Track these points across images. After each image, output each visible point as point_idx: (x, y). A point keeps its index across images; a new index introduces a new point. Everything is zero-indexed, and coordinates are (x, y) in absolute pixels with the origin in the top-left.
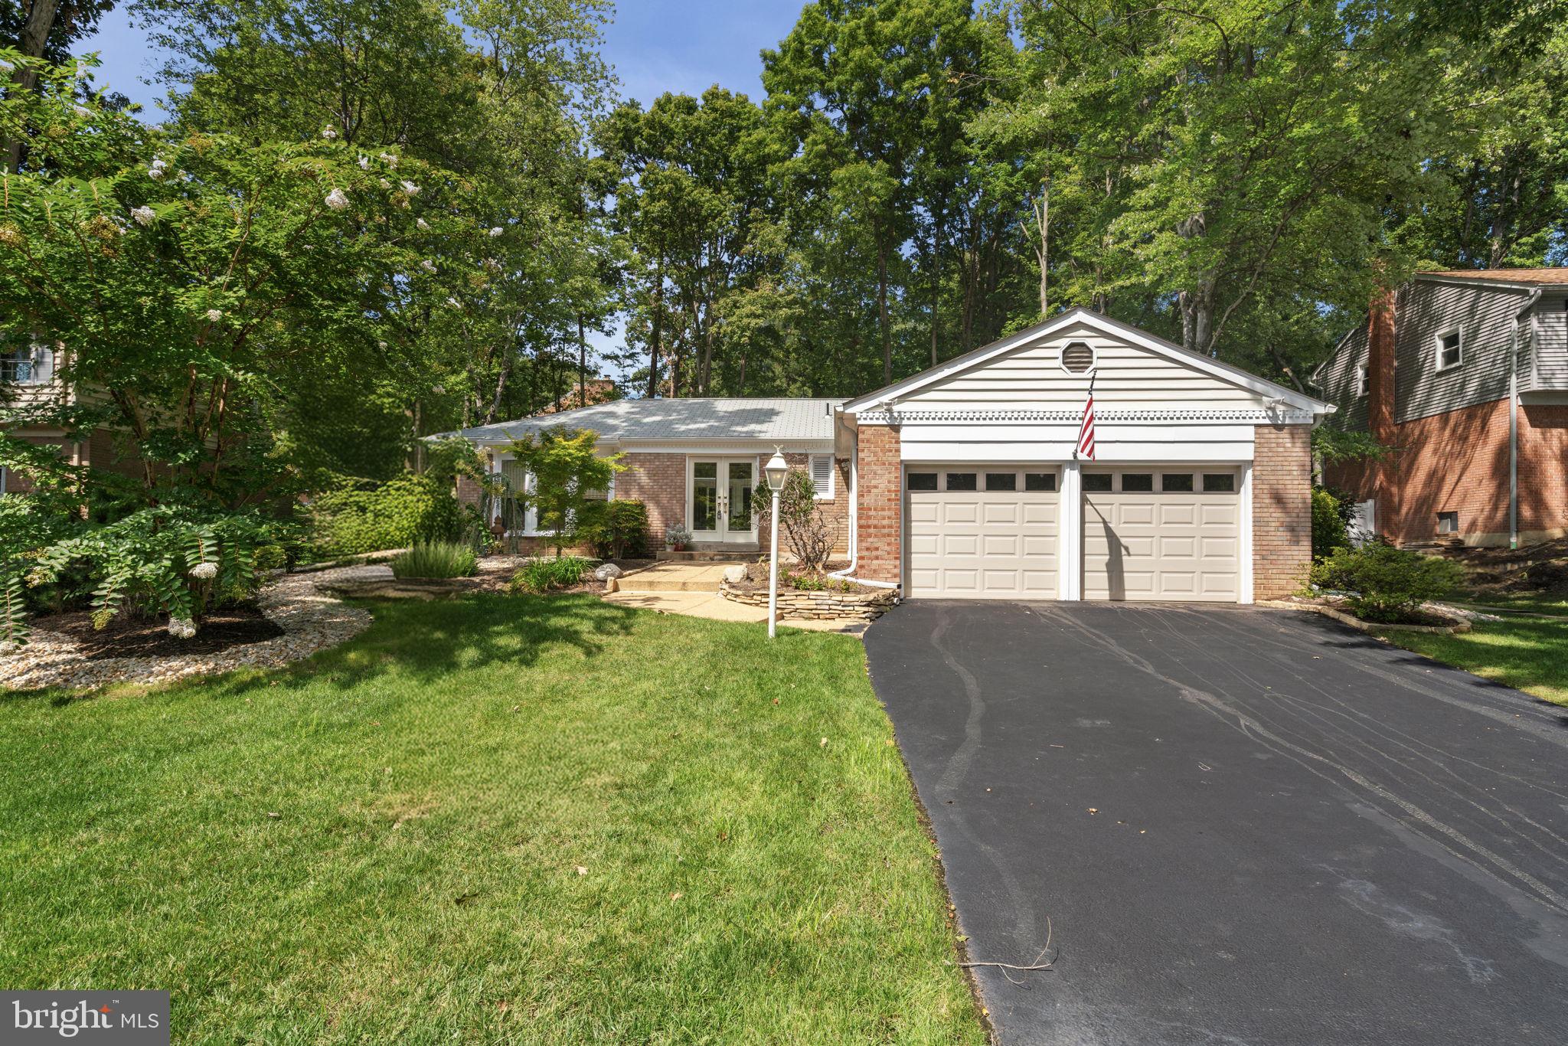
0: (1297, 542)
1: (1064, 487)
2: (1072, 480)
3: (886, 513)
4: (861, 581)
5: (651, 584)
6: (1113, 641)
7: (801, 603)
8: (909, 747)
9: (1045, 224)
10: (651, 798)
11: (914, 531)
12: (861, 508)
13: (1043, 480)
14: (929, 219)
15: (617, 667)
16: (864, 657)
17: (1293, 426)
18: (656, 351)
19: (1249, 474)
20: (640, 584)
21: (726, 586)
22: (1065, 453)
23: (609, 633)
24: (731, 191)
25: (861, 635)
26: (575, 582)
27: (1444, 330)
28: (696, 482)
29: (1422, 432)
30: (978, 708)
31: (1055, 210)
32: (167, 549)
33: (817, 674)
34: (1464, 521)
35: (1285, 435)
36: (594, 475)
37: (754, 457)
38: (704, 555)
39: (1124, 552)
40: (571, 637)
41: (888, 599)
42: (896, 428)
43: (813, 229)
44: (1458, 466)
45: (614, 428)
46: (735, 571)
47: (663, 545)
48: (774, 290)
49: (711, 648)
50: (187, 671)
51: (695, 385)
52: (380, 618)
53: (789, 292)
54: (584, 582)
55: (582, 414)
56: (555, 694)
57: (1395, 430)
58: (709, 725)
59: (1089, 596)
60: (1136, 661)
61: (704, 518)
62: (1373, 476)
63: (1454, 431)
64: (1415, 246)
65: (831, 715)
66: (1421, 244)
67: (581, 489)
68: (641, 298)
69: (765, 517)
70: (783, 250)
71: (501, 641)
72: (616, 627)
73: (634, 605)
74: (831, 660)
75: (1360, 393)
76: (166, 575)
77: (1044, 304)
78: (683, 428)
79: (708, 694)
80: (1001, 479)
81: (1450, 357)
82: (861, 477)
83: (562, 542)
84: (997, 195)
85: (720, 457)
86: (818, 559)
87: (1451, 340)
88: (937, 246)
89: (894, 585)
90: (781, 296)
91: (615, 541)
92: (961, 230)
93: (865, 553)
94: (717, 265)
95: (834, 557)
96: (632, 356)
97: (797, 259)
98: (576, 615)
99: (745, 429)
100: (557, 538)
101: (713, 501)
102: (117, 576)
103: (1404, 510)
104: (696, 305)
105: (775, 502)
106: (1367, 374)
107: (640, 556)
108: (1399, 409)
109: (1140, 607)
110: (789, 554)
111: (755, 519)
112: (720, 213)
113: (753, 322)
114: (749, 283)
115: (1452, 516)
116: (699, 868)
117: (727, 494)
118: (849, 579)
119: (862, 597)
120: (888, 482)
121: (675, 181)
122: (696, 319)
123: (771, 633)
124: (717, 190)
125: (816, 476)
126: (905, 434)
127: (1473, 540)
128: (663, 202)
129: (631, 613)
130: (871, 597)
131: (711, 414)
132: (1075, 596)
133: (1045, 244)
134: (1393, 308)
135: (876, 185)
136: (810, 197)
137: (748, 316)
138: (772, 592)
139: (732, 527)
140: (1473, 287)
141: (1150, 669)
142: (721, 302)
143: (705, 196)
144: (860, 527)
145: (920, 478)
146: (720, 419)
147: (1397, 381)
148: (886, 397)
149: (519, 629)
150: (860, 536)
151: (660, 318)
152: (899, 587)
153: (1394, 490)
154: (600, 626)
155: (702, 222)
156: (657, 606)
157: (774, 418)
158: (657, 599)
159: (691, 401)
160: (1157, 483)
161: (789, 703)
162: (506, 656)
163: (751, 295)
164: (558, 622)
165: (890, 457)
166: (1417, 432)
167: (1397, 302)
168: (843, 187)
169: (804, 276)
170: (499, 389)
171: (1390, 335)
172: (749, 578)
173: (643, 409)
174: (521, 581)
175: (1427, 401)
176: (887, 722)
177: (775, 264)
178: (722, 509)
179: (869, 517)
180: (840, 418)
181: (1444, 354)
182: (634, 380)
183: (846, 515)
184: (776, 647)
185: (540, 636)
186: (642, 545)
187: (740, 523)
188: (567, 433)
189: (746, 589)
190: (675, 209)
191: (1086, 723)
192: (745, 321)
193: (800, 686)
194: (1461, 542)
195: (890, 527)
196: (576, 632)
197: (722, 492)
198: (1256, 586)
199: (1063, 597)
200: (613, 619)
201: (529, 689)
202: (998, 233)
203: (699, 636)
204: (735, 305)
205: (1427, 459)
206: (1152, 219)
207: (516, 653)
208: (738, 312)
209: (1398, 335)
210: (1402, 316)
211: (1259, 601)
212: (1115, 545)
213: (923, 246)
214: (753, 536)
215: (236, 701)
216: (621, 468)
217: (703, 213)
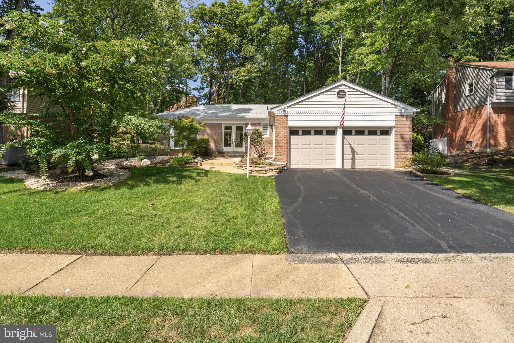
0: (408, 151)
1: (338, 134)
2: (340, 132)
3: (283, 142)
4: (275, 162)
5: (212, 163)
6: (346, 179)
7: (257, 169)
8: (282, 202)
9: (341, 46)
10: (217, 211)
11: (292, 147)
12: (276, 140)
13: (331, 132)
14: (303, 43)
15: (204, 185)
16: (274, 183)
17: (407, 115)
18: (211, 88)
19: (394, 130)
20: (208, 164)
21: (235, 164)
22: (338, 124)
23: (201, 176)
24: (237, 33)
25: (274, 177)
26: (188, 163)
27: (469, 82)
28: (225, 132)
29: (462, 115)
30: (303, 194)
31: (344, 41)
32: (84, 152)
33: (260, 187)
34: (474, 144)
35: (404, 118)
36: (193, 130)
37: (244, 124)
38: (228, 155)
39: (356, 153)
40: (191, 178)
41: (283, 167)
42: (286, 116)
43: (264, 46)
44: (472, 126)
45: (199, 115)
46: (238, 160)
47: (215, 152)
48: (251, 67)
49: (230, 180)
50: (86, 185)
51: (224, 98)
52: (132, 173)
53: (256, 68)
54: (191, 163)
55: (188, 110)
56: (188, 191)
57: (454, 114)
58: (230, 198)
59: (345, 167)
60: (351, 184)
61: (228, 144)
62: (447, 129)
63: (471, 115)
64: (469, 51)
65: (262, 196)
66: (471, 50)
67: (189, 134)
68: (206, 70)
69: (246, 143)
70: (254, 54)
71: (171, 179)
72: (203, 175)
73: (208, 169)
74: (264, 183)
75: (444, 102)
76: (85, 159)
77: (340, 72)
78: (221, 114)
79: (230, 191)
80: (318, 131)
81: (471, 91)
82: (276, 131)
83: (184, 151)
84: (325, 36)
85: (233, 124)
86: (263, 156)
87: (471, 85)
88: (306, 52)
89: (285, 164)
90: (253, 69)
91: (200, 150)
92: (314, 46)
93: (277, 154)
94: (232, 58)
95: (268, 156)
96: (203, 88)
97: (259, 57)
98: (191, 172)
99: (241, 115)
100: (183, 150)
101: (230, 138)
102: (73, 159)
103: (457, 140)
104: (225, 72)
105: (249, 139)
106: (446, 96)
107: (207, 155)
108: (455, 107)
109: (359, 170)
110: (254, 155)
111: (244, 144)
112: (233, 42)
113: (244, 78)
114: (243, 65)
115: (470, 142)
116: (229, 222)
117: (235, 136)
118: (272, 162)
119: (275, 167)
120: (284, 132)
121: (218, 31)
122: (225, 76)
123: (248, 176)
124: (232, 34)
125: (263, 130)
126: (289, 118)
127: (476, 150)
128: (214, 38)
129: (207, 171)
130: (278, 167)
131: (230, 110)
132: (341, 167)
133: (341, 52)
134: (454, 74)
135: (285, 33)
136: (263, 35)
137: (242, 76)
138: (248, 165)
139: (237, 146)
140: (477, 68)
141: (354, 186)
142: (233, 71)
143: (228, 36)
144: (275, 146)
145: (294, 131)
146: (233, 111)
147: (455, 98)
148: (283, 107)
149: (175, 175)
150: (275, 149)
151: (212, 76)
152: (287, 164)
153: (454, 134)
154: (198, 174)
155: (227, 44)
156: (214, 170)
157: (250, 111)
158: (214, 168)
159: (223, 105)
160: (366, 132)
161: (252, 193)
162: (173, 182)
163: (243, 69)
164: (185, 173)
165: (284, 125)
166: (460, 115)
167: (455, 72)
168: (274, 34)
169: (261, 62)
170: (159, 101)
171: (453, 83)
172: (241, 162)
173: (208, 108)
174: (173, 163)
175: (464, 105)
176: (278, 198)
177: (252, 59)
178: (233, 140)
179: (278, 143)
180: (270, 113)
181: (469, 90)
182: (203, 97)
183: (272, 143)
184: (249, 180)
185: (181, 178)
186: (208, 152)
187: (239, 145)
188: (185, 117)
189: (241, 165)
190: (218, 40)
191: (330, 198)
192: (241, 78)
193: (255, 189)
194: (473, 151)
195: (285, 146)
196: (192, 176)
197: (233, 135)
198: (395, 164)
199: (337, 167)
200: (202, 173)
201: (181, 190)
202: (326, 47)
203: (227, 177)
204: (238, 72)
205: (463, 124)
206: (370, 49)
207: (175, 181)
208: (239, 75)
209: (455, 83)
210: (456, 77)
211: (396, 169)
212: (353, 152)
213: (301, 52)
214: (243, 149)
215: (104, 192)
216: (202, 128)
217: (227, 41)
